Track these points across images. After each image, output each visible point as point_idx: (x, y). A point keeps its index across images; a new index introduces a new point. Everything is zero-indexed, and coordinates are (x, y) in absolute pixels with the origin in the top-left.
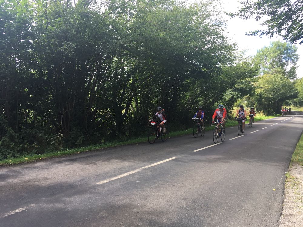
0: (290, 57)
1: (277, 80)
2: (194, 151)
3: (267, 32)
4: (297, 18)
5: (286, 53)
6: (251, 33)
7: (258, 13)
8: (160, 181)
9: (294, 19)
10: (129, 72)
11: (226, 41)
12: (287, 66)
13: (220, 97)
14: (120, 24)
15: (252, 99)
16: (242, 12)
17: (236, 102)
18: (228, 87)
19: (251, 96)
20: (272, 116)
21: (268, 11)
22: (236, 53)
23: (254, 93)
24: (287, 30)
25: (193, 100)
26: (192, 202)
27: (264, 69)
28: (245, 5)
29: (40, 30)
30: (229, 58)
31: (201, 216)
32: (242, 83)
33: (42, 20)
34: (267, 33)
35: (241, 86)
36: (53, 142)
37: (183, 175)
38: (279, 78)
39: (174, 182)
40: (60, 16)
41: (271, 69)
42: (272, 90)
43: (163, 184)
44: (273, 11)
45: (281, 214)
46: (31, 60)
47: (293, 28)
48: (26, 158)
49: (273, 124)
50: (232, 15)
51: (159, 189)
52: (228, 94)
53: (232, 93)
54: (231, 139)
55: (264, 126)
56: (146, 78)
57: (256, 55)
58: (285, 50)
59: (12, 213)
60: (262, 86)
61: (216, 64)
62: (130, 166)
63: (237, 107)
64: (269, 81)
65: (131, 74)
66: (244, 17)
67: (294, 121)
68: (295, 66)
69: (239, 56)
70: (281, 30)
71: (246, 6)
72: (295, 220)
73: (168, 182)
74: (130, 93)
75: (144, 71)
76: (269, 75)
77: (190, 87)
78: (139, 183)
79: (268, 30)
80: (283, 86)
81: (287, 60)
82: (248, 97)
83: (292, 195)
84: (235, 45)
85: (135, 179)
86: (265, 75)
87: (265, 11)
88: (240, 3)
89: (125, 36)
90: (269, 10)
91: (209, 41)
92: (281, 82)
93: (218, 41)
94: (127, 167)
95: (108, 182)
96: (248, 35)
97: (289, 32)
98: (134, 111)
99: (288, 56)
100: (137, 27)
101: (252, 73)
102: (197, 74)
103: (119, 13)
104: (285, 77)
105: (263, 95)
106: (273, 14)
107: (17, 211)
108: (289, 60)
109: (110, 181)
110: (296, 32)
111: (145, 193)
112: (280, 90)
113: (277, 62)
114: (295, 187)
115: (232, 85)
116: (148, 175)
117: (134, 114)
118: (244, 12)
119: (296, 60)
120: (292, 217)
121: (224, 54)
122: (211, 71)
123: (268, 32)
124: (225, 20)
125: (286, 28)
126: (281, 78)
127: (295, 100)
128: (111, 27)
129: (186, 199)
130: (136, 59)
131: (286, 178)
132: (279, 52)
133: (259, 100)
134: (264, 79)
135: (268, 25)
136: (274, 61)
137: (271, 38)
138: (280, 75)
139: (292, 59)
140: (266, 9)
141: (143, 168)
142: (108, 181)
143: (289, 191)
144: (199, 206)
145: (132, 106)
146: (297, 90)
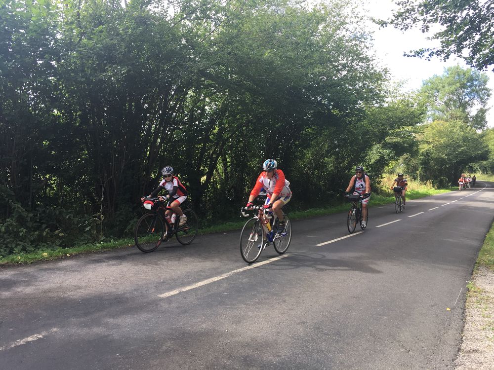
0: (477, 92)
1: (455, 131)
2: (318, 245)
3: (438, 51)
4: (489, 30)
5: (470, 86)
6: (413, 53)
7: (425, 20)
8: (263, 292)
9: (483, 31)
10: (212, 115)
11: (372, 65)
12: (471, 107)
13: (361, 158)
14: (199, 36)
15: (414, 161)
16: (398, 19)
17: (388, 165)
18: (374, 141)
19: (412, 156)
20: (446, 189)
21: (441, 17)
22: (389, 85)
23: (417, 151)
24: (471, 49)
25: (316, 162)
26: (314, 327)
27: (433, 112)
28: (404, 6)
29: (70, 45)
30: (376, 94)
31: (329, 351)
32: (397, 135)
33: (72, 29)
34: (438, 53)
35: (396, 140)
36: (89, 227)
37: (300, 284)
38: (458, 128)
39: (285, 295)
40: (101, 23)
41: (445, 113)
42: (446, 146)
43: (268, 299)
44: (449, 17)
45: (459, 350)
46: (54, 95)
47: (482, 46)
48: (45, 254)
49: (448, 203)
50: (383, 24)
51: (259, 306)
52: (375, 152)
53: (381, 151)
54: (378, 226)
55: (433, 205)
56: (241, 126)
57: (420, 89)
58: (468, 82)
59: (22, 342)
60: (431, 140)
61: (355, 103)
62: (213, 268)
63: (389, 173)
64: (442, 132)
65: (216, 118)
66: (403, 27)
67: (482, 198)
68: (484, 107)
69: (392, 90)
70: (463, 48)
71: (406, 9)
72: (482, 360)
73: (275, 295)
74: (215, 149)
75: (238, 114)
76: (441, 122)
77: (312, 141)
78: (229, 296)
79: (441, 48)
80: (465, 139)
81: (472, 97)
82: (407, 158)
83: (478, 319)
84: (386, 71)
85: (221, 289)
86: (436, 122)
87: (437, 17)
88: (396, 3)
89: (207, 56)
90: (443, 16)
91: (344, 66)
92: (462, 133)
93: (359, 66)
94: (209, 269)
95: (178, 294)
96: (409, 56)
97: (474, 52)
98: (221, 179)
99: (473, 91)
100: (227, 41)
101: (414, 118)
102: (324, 119)
103: (197, 18)
104: (468, 126)
105: (432, 154)
106: (450, 21)
107: (30, 339)
108: (474, 97)
109: (180, 293)
110: (487, 51)
111: (238, 313)
112: (460, 146)
113: (455, 101)
114: (483, 306)
115: (381, 137)
116: (242, 283)
117: (221, 184)
118: (402, 18)
119: (486, 98)
120: (477, 355)
121: (368, 86)
122: (348, 115)
123: (441, 52)
124: (372, 31)
125: (470, 44)
126: (461, 127)
127: (485, 163)
128: (184, 42)
129: (304, 323)
130: (224, 94)
131: (468, 290)
132: (458, 85)
133: (425, 163)
134: (433, 129)
135: (441, 40)
136: (450, 100)
137: (445, 61)
138: (460, 123)
139: (479, 96)
140: (437, 14)
141: (235, 271)
142: (178, 292)
143: (473, 312)
144: (325, 334)
145: (217, 171)
146: (487, 146)
